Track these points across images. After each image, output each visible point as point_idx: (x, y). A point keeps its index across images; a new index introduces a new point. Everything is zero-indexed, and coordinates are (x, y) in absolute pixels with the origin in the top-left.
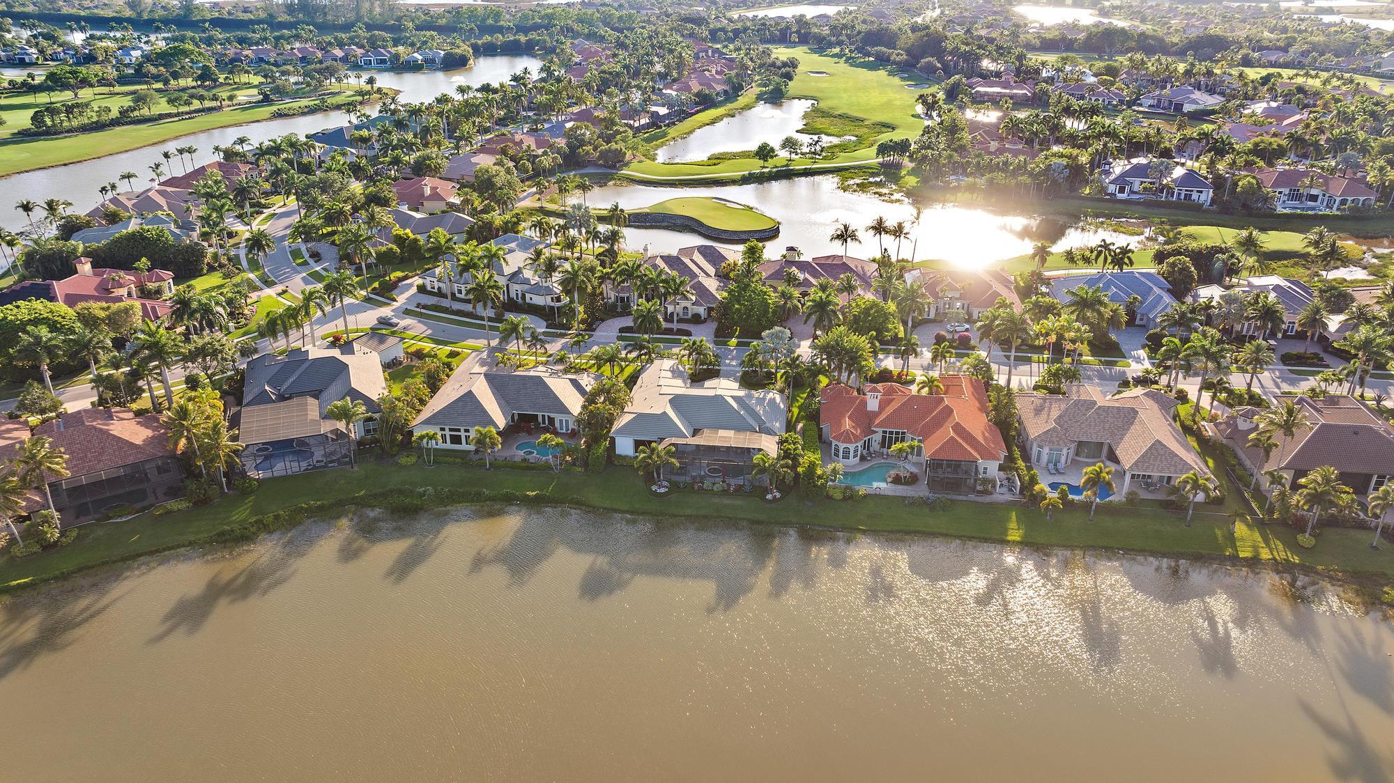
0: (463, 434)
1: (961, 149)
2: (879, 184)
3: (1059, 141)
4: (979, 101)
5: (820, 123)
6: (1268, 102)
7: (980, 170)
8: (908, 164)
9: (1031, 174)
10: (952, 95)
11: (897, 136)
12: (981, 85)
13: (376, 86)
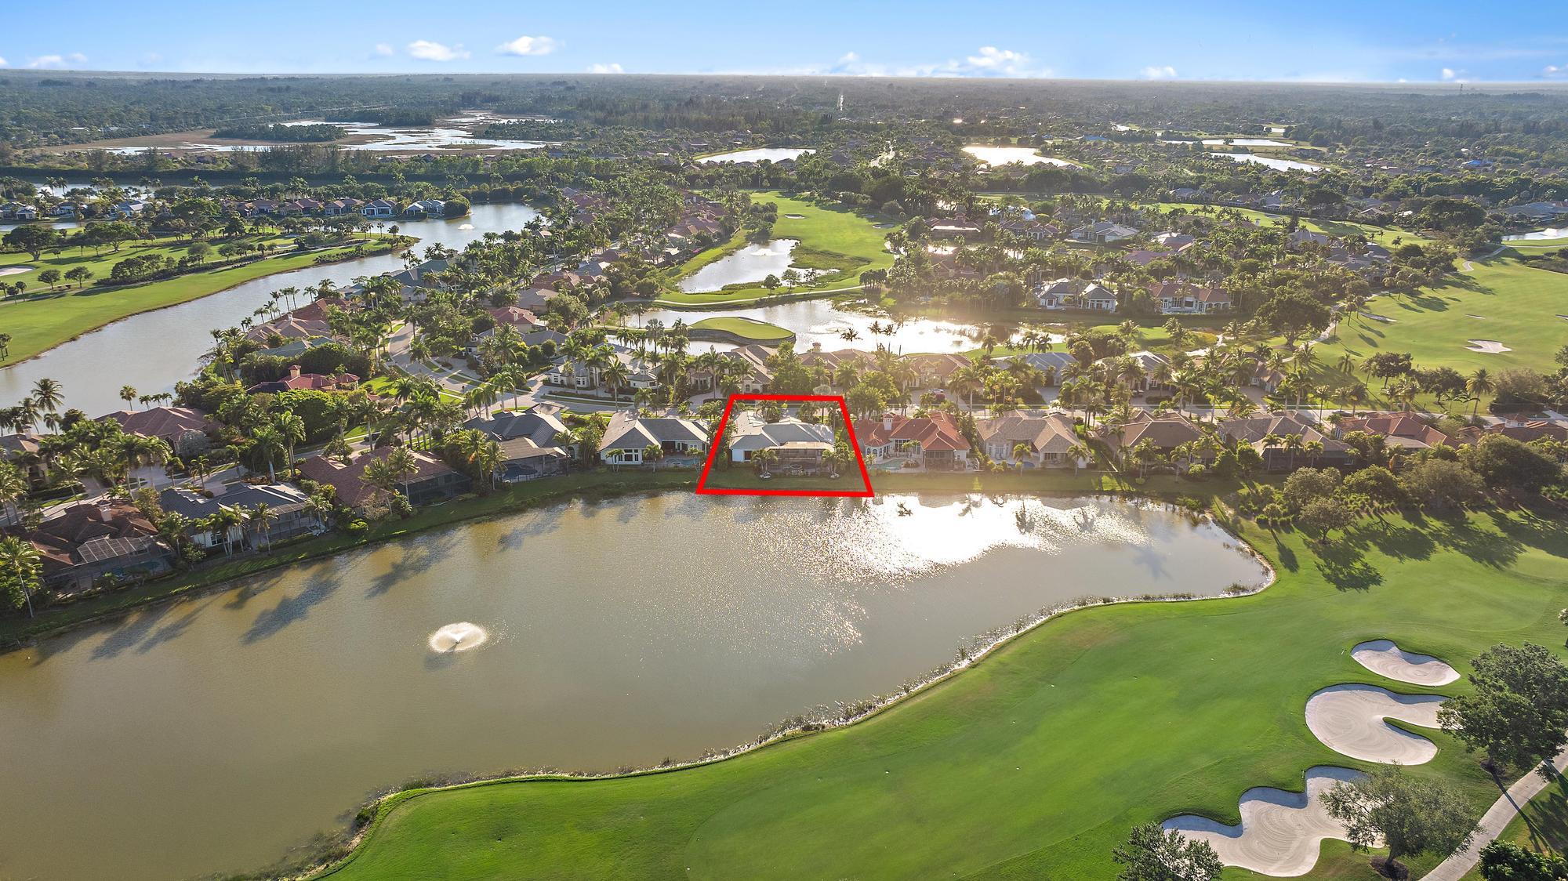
0: (633, 454)
1: (927, 275)
2: (864, 305)
3: (1002, 269)
4: (939, 238)
5: (807, 259)
6: (1170, 233)
7: (943, 291)
8: (885, 289)
9: (981, 292)
10: (914, 233)
11: (875, 267)
12: (938, 224)
13: (398, 234)
